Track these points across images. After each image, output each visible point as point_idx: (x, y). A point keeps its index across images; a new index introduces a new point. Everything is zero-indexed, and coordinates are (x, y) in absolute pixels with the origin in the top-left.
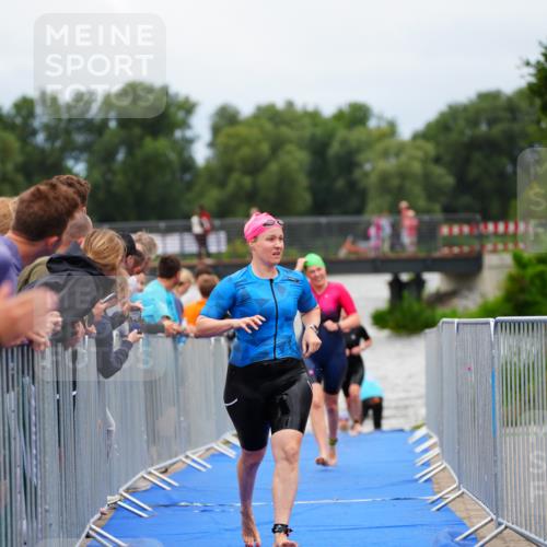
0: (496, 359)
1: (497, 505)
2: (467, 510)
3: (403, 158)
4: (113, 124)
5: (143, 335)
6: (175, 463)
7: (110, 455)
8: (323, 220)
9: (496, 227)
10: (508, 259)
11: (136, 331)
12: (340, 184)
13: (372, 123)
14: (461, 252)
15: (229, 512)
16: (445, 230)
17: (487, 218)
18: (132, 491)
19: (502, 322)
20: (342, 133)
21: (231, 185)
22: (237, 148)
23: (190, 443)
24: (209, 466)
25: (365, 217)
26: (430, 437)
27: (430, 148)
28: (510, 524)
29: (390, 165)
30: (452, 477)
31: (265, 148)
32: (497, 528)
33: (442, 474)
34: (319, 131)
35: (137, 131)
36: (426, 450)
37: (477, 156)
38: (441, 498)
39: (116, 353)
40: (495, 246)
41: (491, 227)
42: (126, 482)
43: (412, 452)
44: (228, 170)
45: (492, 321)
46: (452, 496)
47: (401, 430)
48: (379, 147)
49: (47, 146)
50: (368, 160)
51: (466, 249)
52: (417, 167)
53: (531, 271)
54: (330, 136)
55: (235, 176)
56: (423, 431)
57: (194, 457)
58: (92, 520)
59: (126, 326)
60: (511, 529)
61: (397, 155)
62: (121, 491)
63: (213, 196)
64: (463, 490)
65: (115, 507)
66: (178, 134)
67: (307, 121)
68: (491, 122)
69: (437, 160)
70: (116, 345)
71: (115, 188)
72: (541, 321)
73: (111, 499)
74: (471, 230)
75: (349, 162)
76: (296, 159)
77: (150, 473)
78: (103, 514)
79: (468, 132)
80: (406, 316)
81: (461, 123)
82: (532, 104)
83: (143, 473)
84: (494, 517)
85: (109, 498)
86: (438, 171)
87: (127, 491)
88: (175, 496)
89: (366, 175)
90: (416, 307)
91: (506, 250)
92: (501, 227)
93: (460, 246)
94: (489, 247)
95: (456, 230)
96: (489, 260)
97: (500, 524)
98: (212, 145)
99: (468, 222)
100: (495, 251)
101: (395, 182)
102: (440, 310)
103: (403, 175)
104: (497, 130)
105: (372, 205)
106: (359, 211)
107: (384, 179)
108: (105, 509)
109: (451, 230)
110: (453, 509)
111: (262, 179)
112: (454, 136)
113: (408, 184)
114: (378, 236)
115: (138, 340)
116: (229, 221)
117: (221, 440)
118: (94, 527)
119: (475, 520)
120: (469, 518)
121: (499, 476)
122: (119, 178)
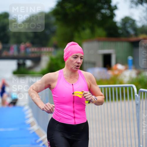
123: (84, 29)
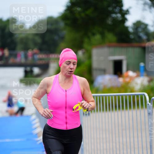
123: (94, 34)
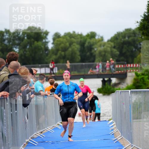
0: (131, 101)
1: (131, 141)
2: (123, 142)
3: (105, 47)
4: (26, 38)
5: (35, 96)
6: (44, 130)
7: (26, 129)
8: (84, 64)
9: (130, 65)
10: (134, 74)
11: (33, 94)
12: (88, 54)
13: (97, 37)
14: (121, 72)
15: (59, 143)
16: (117, 66)
17: (128, 63)
18: (32, 138)
19: (132, 91)
20: (88, 40)
21: (59, 55)
22: (60, 44)
23: (48, 125)
24: (53, 131)
25: (95, 63)
26: (114, 123)
27: (112, 44)
28: (135, 146)
29: (102, 48)
30: (119, 133)
31: (68, 44)
32: (132, 147)
33: (117, 133)
34: (82, 39)
35: (32, 40)
36: (112, 126)
37: (125, 46)
38: (116, 139)
39: (28, 100)
40: (130, 71)
41: (129, 65)
42: (31, 136)
43: (109, 127)
44: (58, 50)
45: (130, 91)
46: (119, 139)
47: (106, 121)
48: (99, 44)
49: (8, 44)
50: (96, 47)
51: (122, 71)
52: (109, 49)
53: (140, 77)
54: (85, 41)
55: (60, 52)
56: (111, 121)
57: (49, 129)
58: (22, 146)
59: (30, 93)
60: (135, 147)
61: (104, 46)
62: (30, 138)
63: (54, 57)
64: (122, 137)
65: (28, 143)
66: (44, 41)
67: (79, 37)
68: (129, 37)
69: (114, 47)
70: (28, 98)
71: (27, 55)
72: (143, 91)
73: (27, 140)
74: (124, 66)
75: (90, 48)
76: (76, 47)
77: (37, 133)
78: (24, 144)
79: (123, 40)
80: (107, 90)
81: (121, 37)
82: (140, 32)
83: (35, 133)
84: (131, 144)
85: (26, 140)
86: (115, 50)
87: (31, 138)
88: (44, 139)
89: (95, 51)
90: (109, 87)
91: (133, 71)
92: (132, 65)
93: (121, 71)
94: (129, 71)
95: (120, 66)
96: (129, 74)
97: (132, 146)
98: (53, 43)
99: (123, 64)
100: (130, 72)
101: (103, 53)
102: (116, 88)
103: (105, 51)
104: (130, 39)
105: (97, 60)
106: (94, 61)
107: (100, 52)
108: (25, 143)
109: (118, 66)
110: (120, 142)
111: (67, 53)
112: (119, 41)
113: (106, 54)
114: (98, 68)
115: (33, 97)
116: (58, 64)
117: (57, 124)
118: (22, 148)
119: (125, 145)
120: (124, 144)
121: (132, 133)
122: (28, 52)
